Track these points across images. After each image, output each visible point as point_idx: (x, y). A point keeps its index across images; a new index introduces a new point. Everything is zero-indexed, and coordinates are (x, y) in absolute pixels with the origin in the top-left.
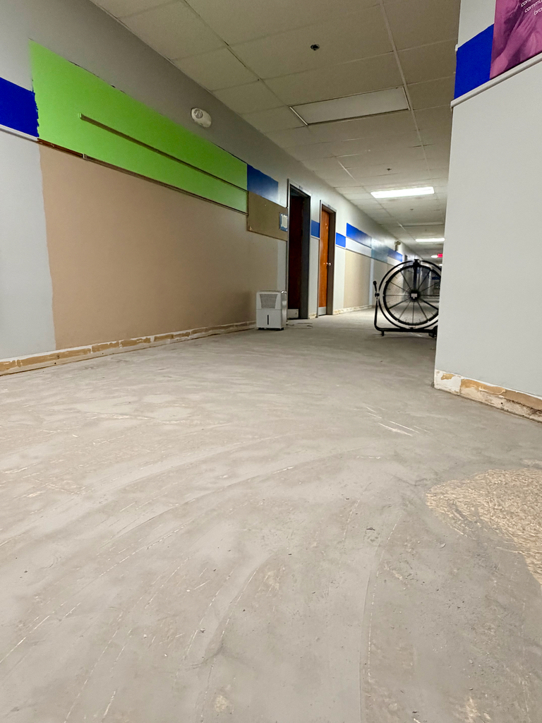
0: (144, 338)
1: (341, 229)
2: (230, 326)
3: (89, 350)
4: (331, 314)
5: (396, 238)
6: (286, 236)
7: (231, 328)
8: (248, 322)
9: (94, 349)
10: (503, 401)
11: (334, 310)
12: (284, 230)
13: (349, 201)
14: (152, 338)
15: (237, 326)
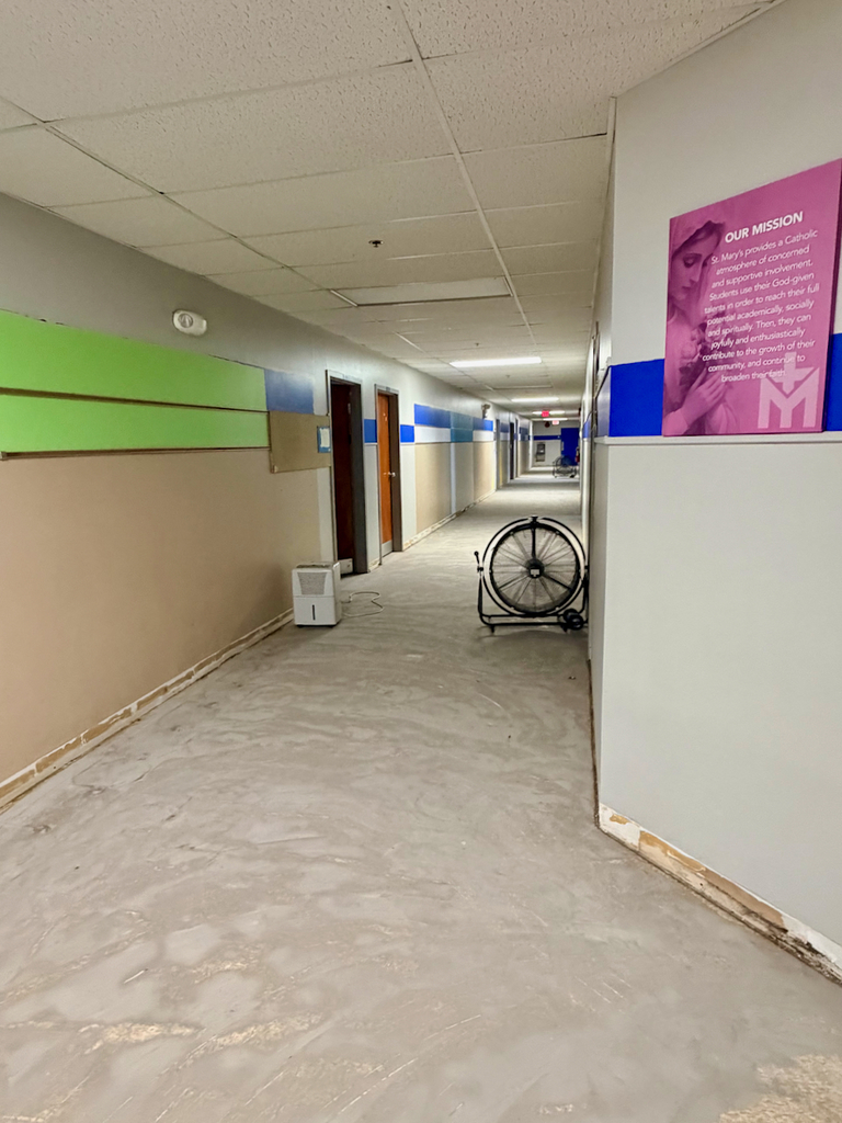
0: (120, 712)
1: (406, 417)
2: (254, 634)
3: (32, 772)
4: (400, 550)
5: (483, 399)
6: (329, 459)
7: (257, 636)
8: (280, 616)
9: (40, 768)
10: (704, 883)
11: (404, 542)
12: (325, 450)
13: (416, 370)
14: (133, 706)
15: (264, 629)
